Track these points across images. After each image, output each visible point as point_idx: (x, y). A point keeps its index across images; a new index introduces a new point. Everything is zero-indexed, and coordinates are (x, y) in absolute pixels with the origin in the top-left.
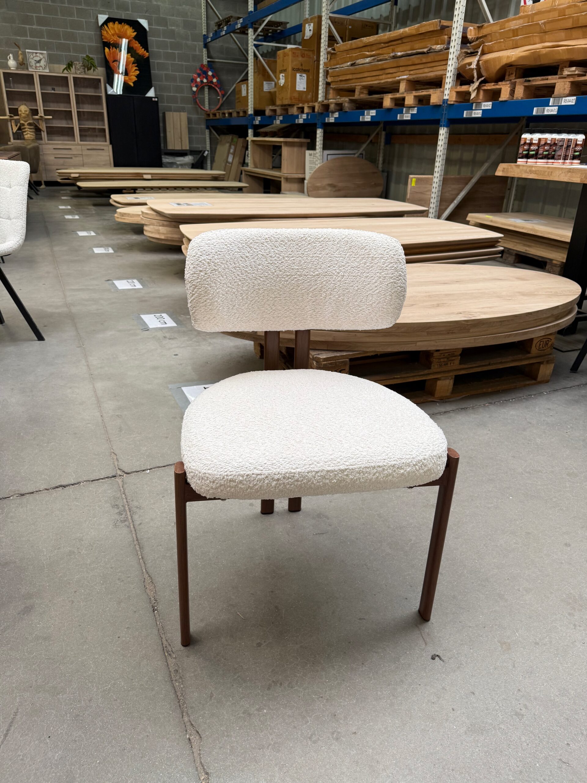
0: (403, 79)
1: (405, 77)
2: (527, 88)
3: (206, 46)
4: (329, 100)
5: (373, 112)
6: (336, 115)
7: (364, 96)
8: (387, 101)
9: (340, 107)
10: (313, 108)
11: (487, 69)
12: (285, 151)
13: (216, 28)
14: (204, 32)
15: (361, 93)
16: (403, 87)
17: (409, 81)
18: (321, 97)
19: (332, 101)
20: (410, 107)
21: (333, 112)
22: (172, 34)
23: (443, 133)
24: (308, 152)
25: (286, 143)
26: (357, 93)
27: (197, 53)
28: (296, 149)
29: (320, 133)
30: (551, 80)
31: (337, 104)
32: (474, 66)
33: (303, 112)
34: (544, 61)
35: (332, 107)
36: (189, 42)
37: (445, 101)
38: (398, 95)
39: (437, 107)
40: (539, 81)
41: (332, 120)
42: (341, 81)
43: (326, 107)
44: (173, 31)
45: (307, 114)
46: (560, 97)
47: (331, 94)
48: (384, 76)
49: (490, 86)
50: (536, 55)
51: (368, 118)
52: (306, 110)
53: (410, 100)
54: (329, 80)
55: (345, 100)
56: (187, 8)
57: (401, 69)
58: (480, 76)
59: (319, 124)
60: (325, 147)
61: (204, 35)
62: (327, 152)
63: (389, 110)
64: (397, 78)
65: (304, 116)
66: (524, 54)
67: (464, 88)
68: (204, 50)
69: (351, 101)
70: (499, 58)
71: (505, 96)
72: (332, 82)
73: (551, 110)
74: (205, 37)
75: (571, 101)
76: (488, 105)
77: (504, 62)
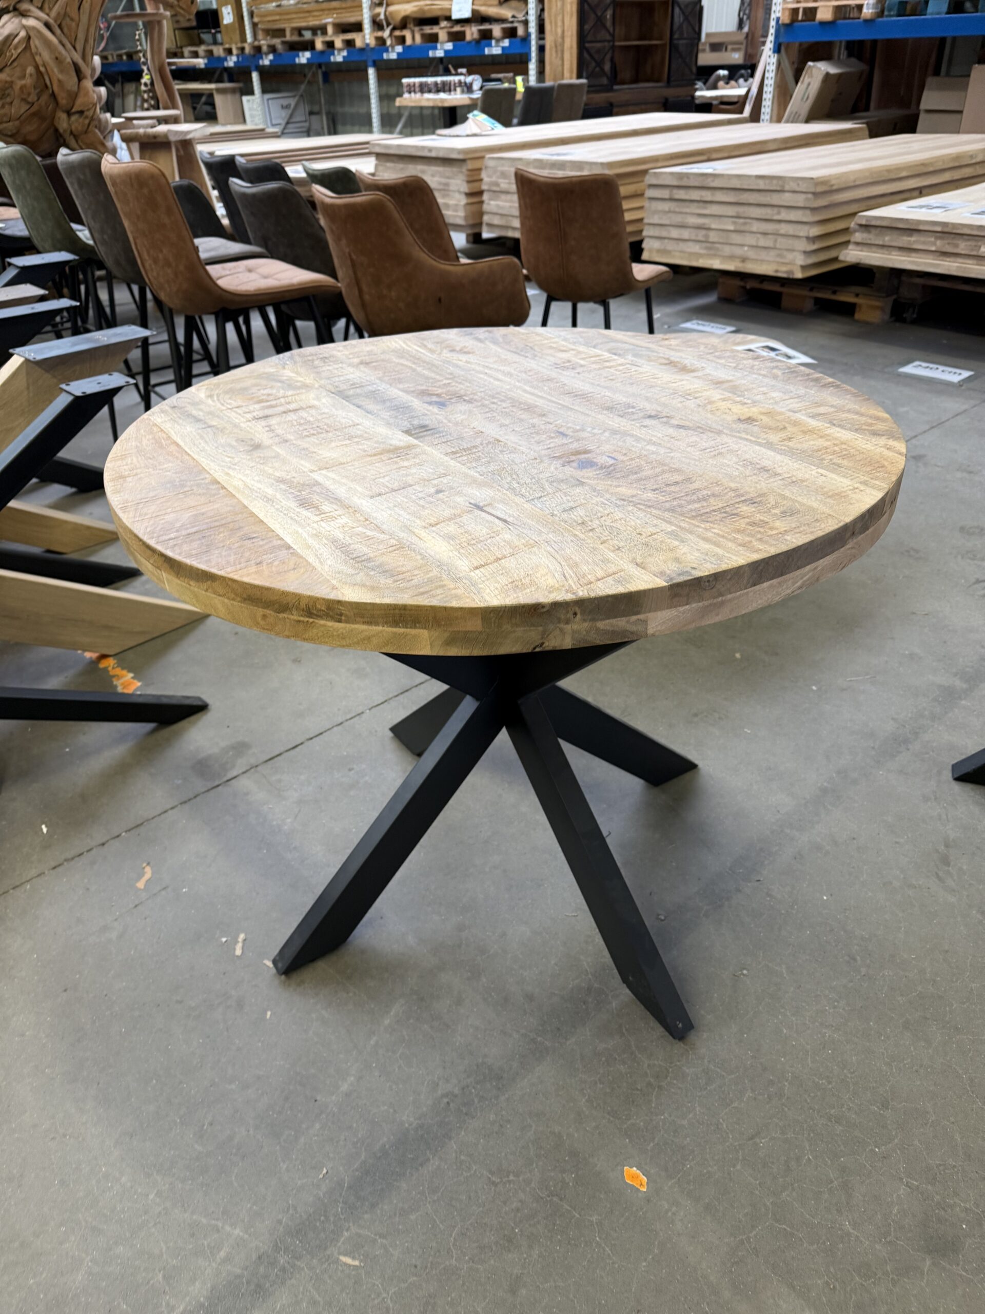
0: (329, 23)
1: (330, 20)
2: (423, 36)
4: (259, 41)
5: (308, 54)
6: (271, 57)
7: (295, 38)
8: (319, 45)
9: (273, 49)
10: (243, 49)
11: (392, 18)
12: (218, 100)
15: (292, 34)
16: (330, 30)
17: (334, 25)
18: (249, 38)
19: (264, 43)
20: (340, 50)
21: (267, 54)
23: (371, 72)
24: (245, 99)
25: (219, 91)
26: (288, 33)
28: (229, 97)
29: (255, 76)
30: (435, 29)
31: (269, 46)
32: (382, 17)
33: (231, 54)
34: (428, 15)
35: (265, 49)
37: (368, 45)
38: (328, 39)
39: (362, 50)
40: (428, 30)
41: (266, 62)
42: (269, 21)
43: (258, 50)
45: (238, 56)
46: (443, 43)
47: (260, 35)
48: (311, 19)
49: (397, 33)
50: (421, 10)
51: (303, 61)
52: (235, 51)
53: (338, 43)
54: (256, 20)
55: (277, 42)
57: (326, 12)
58: (388, 24)
59: (253, 68)
60: (264, 91)
62: (267, 96)
63: (322, 52)
64: (324, 21)
65: (234, 58)
66: (415, 9)
67: (379, 34)
69: (283, 43)
70: (398, 12)
71: (409, 41)
72: (259, 22)
73: (440, 53)
75: (449, 46)
76: (399, 49)
77: (403, 14)
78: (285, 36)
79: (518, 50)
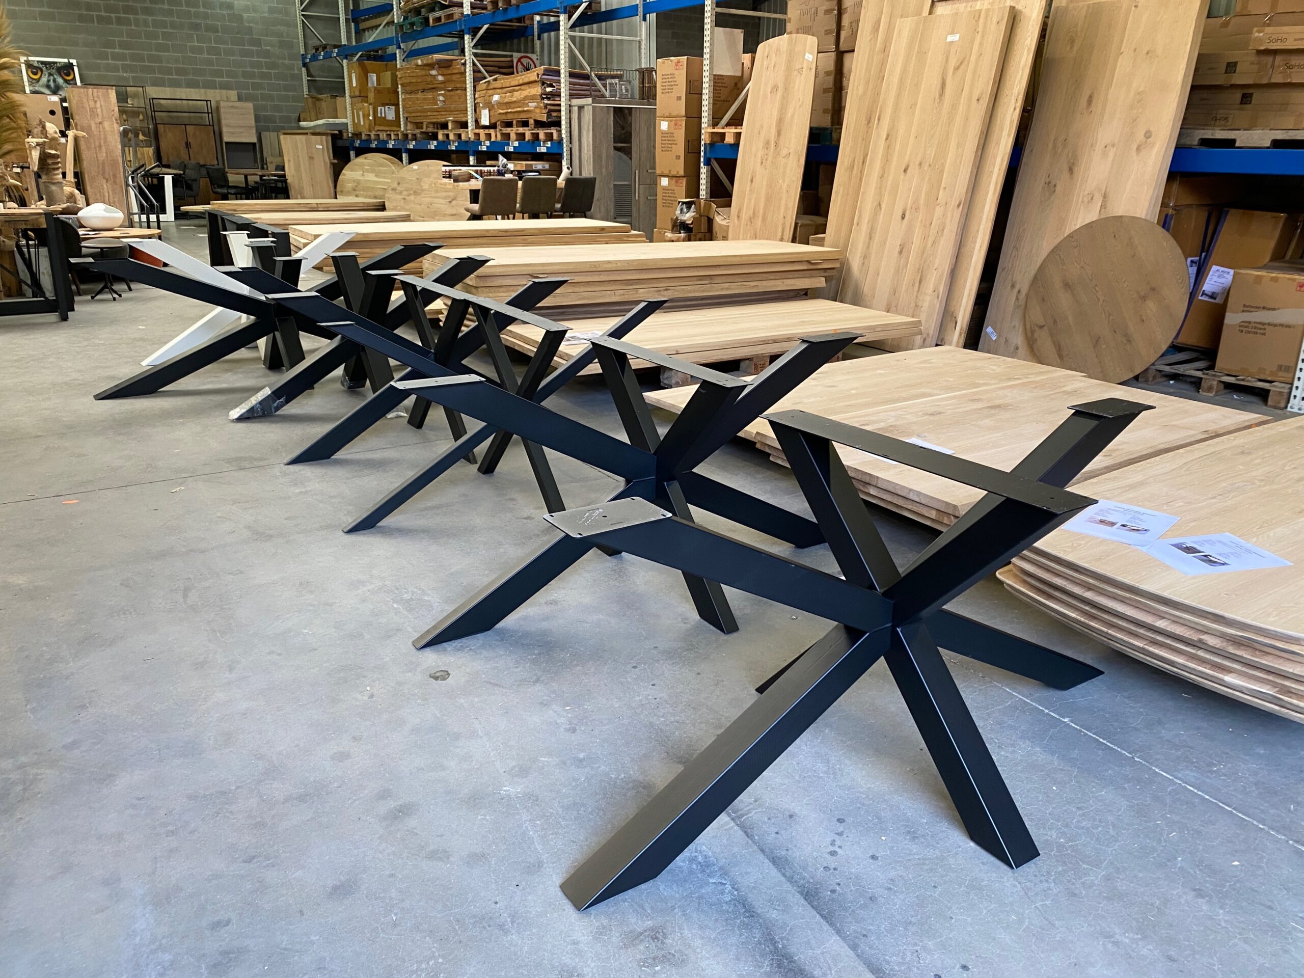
0: (449, 120)
2: (502, 134)
3: (305, 65)
4: (407, 131)
5: (435, 143)
6: (414, 143)
7: (428, 130)
8: (440, 137)
10: (397, 136)
13: (314, 51)
14: (302, 52)
15: (427, 127)
16: (450, 126)
17: (453, 121)
18: (402, 128)
19: (410, 132)
20: (454, 141)
21: (412, 141)
22: (267, 54)
23: (472, 160)
26: (425, 126)
27: (296, 72)
30: (510, 130)
31: (413, 135)
33: (391, 139)
34: (506, 120)
35: (410, 136)
36: (287, 62)
37: (470, 138)
38: (446, 132)
39: (467, 142)
40: (505, 131)
41: (411, 147)
42: (413, 116)
44: (269, 51)
45: (395, 140)
46: (513, 141)
47: (409, 126)
51: (433, 147)
52: (393, 137)
53: (452, 137)
54: (406, 115)
56: (282, 28)
59: (403, 148)
61: (303, 55)
63: (444, 142)
65: (393, 142)
68: (303, 69)
69: (421, 133)
71: (493, 139)
72: (408, 116)
73: (511, 149)
74: (304, 57)
75: (516, 144)
78: (422, 128)
79: (555, 151)
